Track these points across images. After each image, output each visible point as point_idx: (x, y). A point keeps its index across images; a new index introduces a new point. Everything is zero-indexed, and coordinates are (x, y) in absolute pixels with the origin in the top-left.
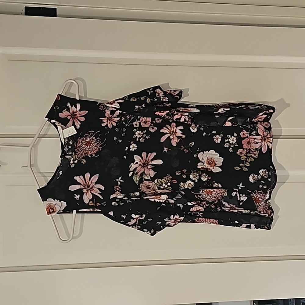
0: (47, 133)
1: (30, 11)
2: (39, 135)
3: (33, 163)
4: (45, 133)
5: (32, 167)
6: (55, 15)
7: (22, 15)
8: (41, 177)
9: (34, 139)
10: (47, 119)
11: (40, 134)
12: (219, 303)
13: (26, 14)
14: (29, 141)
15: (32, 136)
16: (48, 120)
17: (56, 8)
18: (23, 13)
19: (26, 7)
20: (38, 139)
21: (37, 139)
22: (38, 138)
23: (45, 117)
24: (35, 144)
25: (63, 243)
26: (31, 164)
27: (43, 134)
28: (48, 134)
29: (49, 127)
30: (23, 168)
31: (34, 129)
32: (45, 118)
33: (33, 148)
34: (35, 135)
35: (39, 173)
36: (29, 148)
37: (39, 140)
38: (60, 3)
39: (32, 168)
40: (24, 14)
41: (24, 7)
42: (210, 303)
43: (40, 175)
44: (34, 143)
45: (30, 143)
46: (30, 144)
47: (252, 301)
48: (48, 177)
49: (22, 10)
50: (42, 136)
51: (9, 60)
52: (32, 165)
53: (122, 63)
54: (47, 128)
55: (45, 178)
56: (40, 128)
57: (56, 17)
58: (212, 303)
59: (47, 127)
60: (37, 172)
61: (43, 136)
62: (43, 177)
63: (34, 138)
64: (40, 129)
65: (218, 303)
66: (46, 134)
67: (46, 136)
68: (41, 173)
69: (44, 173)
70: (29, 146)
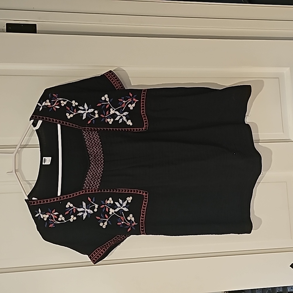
0: (29, 143)
1: (12, 28)
2: (21, 145)
3: (17, 168)
4: (26, 143)
5: (17, 172)
7: (3, 32)
8: (26, 184)
9: (16, 149)
11: (22, 144)
15: (15, 147)
17: (36, 25)
18: (5, 29)
19: (7, 24)
21: (18, 149)
22: (20, 148)
27: (25, 144)
30: (8, 173)
31: (16, 140)
34: (17, 145)
35: (25, 181)
36: (13, 155)
37: (20, 150)
38: (39, 19)
40: (6, 31)
41: (6, 23)
43: (25, 183)
49: (4, 27)
50: (23, 146)
52: (17, 170)
54: (28, 139)
57: (36, 33)
60: (22, 180)
61: (25, 146)
63: (16, 148)
64: (21, 139)
66: (27, 144)
67: (27, 146)
69: (29, 181)
70: (13, 153)
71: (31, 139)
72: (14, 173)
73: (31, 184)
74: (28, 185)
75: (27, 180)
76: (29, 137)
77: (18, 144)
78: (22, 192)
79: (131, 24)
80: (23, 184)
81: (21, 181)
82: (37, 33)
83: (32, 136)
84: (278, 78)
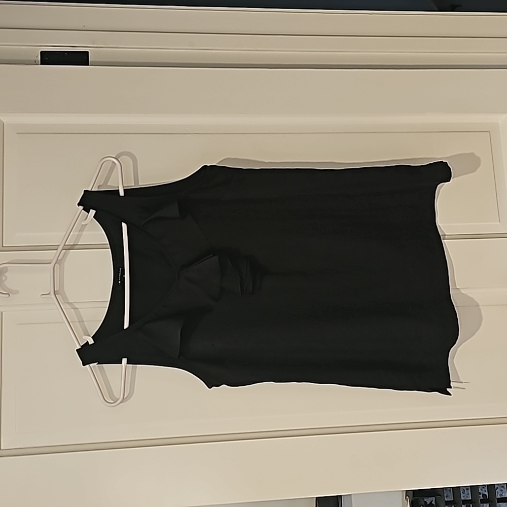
0: (78, 242)
1: (49, 58)
2: (65, 245)
3: (58, 289)
4: (74, 242)
5: (57, 294)
6: (86, 63)
7: (36, 64)
9: (57, 252)
11: (66, 244)
12: (352, 496)
13: (43, 62)
14: (50, 255)
15: (54, 248)
17: (88, 52)
18: (38, 61)
19: (42, 53)
20: (63, 251)
21: (61, 251)
22: (63, 249)
25: (109, 406)
26: (55, 290)
27: (72, 244)
28: (79, 244)
29: (80, 233)
30: (43, 296)
31: (56, 237)
33: (56, 264)
34: (59, 245)
35: (67, 303)
36: (50, 266)
37: (65, 252)
38: (93, 44)
39: (57, 296)
40: (40, 63)
41: (40, 51)
42: (337, 496)
43: (68, 306)
44: (58, 258)
45: (52, 259)
47: (404, 491)
48: (80, 310)
49: (37, 57)
50: (69, 246)
51: (18, 133)
52: (57, 291)
53: (190, 132)
54: (78, 235)
55: (76, 310)
56: (66, 234)
57: (88, 65)
58: (341, 496)
59: (77, 233)
61: (72, 247)
62: (72, 308)
63: (56, 250)
66: (76, 244)
67: (76, 247)
68: (69, 303)
69: (74, 304)
70: (50, 263)
71: (81, 235)
72: (53, 296)
74: (72, 310)
75: (70, 301)
76: (79, 231)
77: (61, 243)
78: (64, 322)
80: (65, 309)
82: (90, 64)
83: (83, 231)
84: (489, 132)
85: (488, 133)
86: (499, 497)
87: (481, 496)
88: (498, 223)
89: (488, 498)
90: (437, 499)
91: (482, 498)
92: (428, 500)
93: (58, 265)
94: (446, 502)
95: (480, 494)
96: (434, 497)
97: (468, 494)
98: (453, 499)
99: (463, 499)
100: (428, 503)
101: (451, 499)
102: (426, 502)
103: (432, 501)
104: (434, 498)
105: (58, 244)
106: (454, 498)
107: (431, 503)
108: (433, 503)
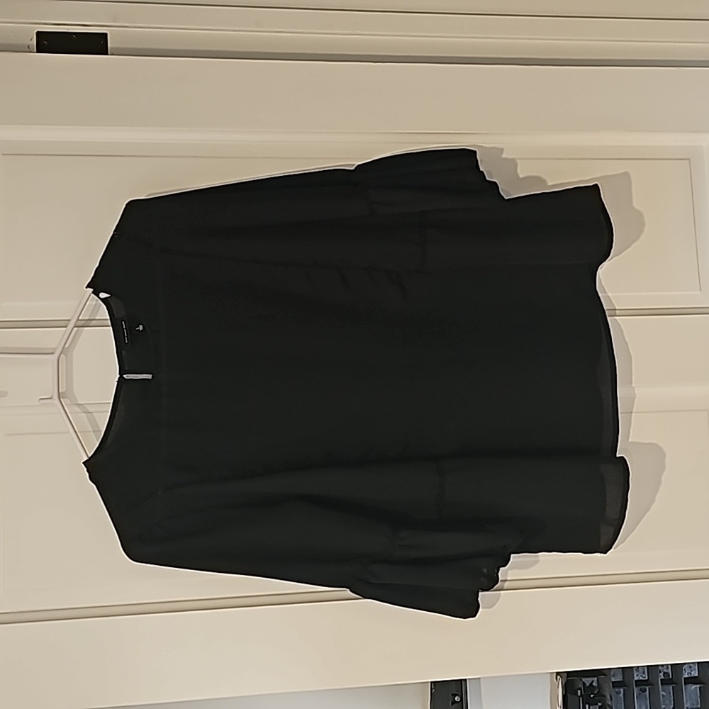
0: (96, 316)
1: (50, 43)
2: (78, 320)
3: (64, 390)
4: (90, 316)
5: (63, 398)
6: (103, 50)
7: (30, 52)
8: (80, 413)
9: (66, 331)
10: (91, 290)
11: (80, 318)
12: (481, 680)
13: (40, 49)
14: (53, 338)
15: (62, 324)
16: (93, 293)
17: (106, 34)
18: (33, 46)
19: (38, 33)
20: (75, 329)
21: (73, 329)
22: (75, 327)
23: (86, 285)
24: (66, 346)
26: (60, 391)
27: (87, 318)
28: (97, 318)
30: (42, 401)
31: (66, 308)
32: (86, 288)
33: (62, 355)
34: (69, 320)
35: (75, 404)
36: (54, 358)
37: (77, 330)
38: (114, 22)
39: (62, 400)
40: (35, 51)
41: (36, 31)
42: (461, 680)
43: (77, 409)
44: (66, 343)
45: (57, 344)
46: (56, 349)
47: (553, 673)
48: (94, 414)
49: (31, 40)
50: (83, 322)
52: (62, 393)
54: (95, 305)
56: (80, 304)
57: (107, 54)
58: (465, 680)
60: (69, 403)
61: (89, 322)
62: (84, 412)
63: (66, 327)
64: (78, 306)
65: (479, 678)
66: (92, 318)
67: (93, 323)
68: (79, 405)
69: (86, 406)
70: (53, 353)
73: (90, 413)
74: (84, 415)
75: (80, 403)
77: (73, 317)
78: (69, 432)
79: (332, 32)
80: (71, 413)
81: (67, 405)
82: (109, 53)
84: (689, 159)
85: (688, 161)
86: (686, 676)
87: (662, 674)
88: (698, 293)
89: (671, 677)
90: (600, 680)
91: (663, 677)
92: (587, 681)
93: (64, 357)
94: (613, 682)
95: (660, 672)
96: (595, 677)
97: (644, 673)
98: (621, 680)
99: (636, 678)
100: (588, 685)
101: (619, 678)
102: (584, 684)
103: (593, 681)
104: (596, 679)
105: (68, 318)
106: (623, 678)
107: (591, 684)
108: (594, 684)
